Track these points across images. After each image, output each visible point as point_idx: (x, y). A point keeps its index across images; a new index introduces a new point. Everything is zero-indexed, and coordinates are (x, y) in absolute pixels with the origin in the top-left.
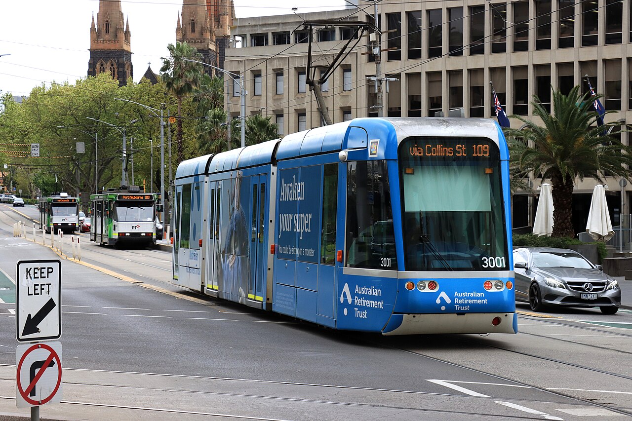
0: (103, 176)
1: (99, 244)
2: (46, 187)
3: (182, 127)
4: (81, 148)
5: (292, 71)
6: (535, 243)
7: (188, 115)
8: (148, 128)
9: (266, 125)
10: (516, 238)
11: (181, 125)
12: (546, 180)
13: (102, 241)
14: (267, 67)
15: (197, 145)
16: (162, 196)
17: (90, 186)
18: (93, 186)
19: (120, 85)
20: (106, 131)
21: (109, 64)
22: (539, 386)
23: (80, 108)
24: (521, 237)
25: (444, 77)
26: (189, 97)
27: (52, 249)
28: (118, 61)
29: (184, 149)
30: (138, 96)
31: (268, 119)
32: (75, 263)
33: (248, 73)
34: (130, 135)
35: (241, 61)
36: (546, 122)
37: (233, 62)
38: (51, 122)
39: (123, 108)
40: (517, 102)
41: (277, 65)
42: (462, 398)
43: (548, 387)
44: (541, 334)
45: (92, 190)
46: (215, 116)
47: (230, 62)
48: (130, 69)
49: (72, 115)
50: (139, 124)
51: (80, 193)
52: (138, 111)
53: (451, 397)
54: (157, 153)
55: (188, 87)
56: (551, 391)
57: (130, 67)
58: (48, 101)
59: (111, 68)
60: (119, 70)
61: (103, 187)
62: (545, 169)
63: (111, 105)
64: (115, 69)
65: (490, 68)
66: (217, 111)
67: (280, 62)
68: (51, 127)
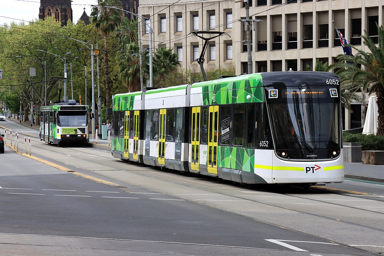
0: (51, 93)
1: (47, 143)
2: (9, 101)
3: (107, 56)
4: (33, 72)
5: (188, 14)
6: (364, 140)
7: (113, 47)
8: (84, 57)
9: (169, 54)
10: (349, 137)
11: (107, 55)
12: (373, 93)
13: (49, 141)
14: (170, 11)
15: (119, 70)
16: (93, 108)
17: (41, 100)
18: (43, 100)
19: (62, 25)
20: (52, 59)
21: (54, 9)
22: (345, 243)
23: (33, 42)
24: (353, 136)
25: (299, 17)
26: (113, 34)
27: (11, 147)
28: (61, 7)
29: (110, 72)
30: (75, 34)
31: (170, 50)
32: (28, 157)
33: (156, 16)
34: (70, 63)
35: (151, 7)
36: (372, 50)
37: (145, 8)
38: (11, 54)
39: (64, 43)
40: (354, 35)
41: (177, 10)
42: (287, 252)
43: (351, 244)
44: (357, 207)
45: (43, 103)
46: (131, 48)
47: (143, 8)
48: (70, 13)
49: (27, 47)
50: (76, 54)
51: (34, 106)
52: (76, 44)
53: (280, 251)
54: (89, 76)
55: (112, 28)
56: (353, 247)
57: (70, 12)
58: (8, 38)
59: (56, 12)
60: (62, 14)
61: (51, 101)
62: (371, 85)
63: (56, 40)
64: (59, 13)
65: (333, 11)
66: (133, 44)
67: (180, 8)
68: (11, 57)
